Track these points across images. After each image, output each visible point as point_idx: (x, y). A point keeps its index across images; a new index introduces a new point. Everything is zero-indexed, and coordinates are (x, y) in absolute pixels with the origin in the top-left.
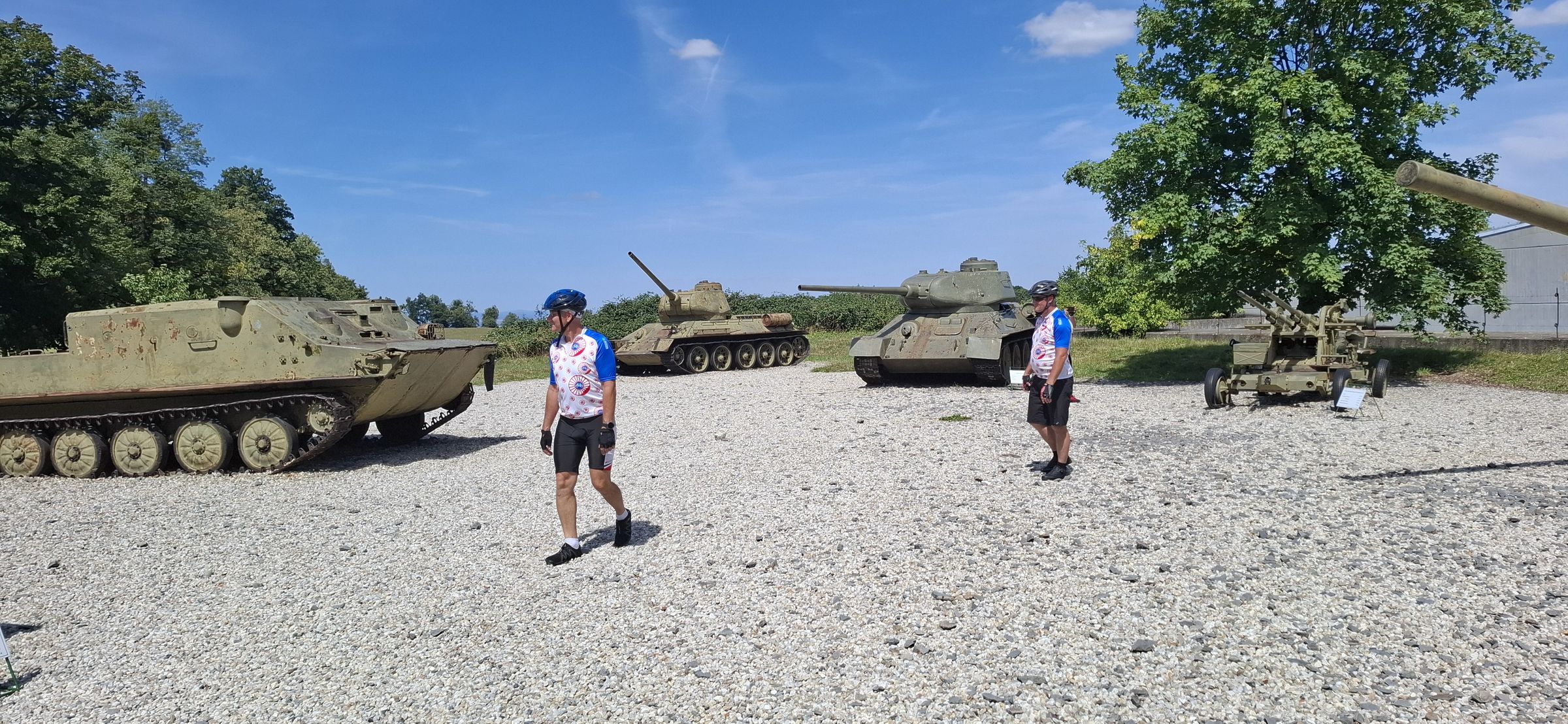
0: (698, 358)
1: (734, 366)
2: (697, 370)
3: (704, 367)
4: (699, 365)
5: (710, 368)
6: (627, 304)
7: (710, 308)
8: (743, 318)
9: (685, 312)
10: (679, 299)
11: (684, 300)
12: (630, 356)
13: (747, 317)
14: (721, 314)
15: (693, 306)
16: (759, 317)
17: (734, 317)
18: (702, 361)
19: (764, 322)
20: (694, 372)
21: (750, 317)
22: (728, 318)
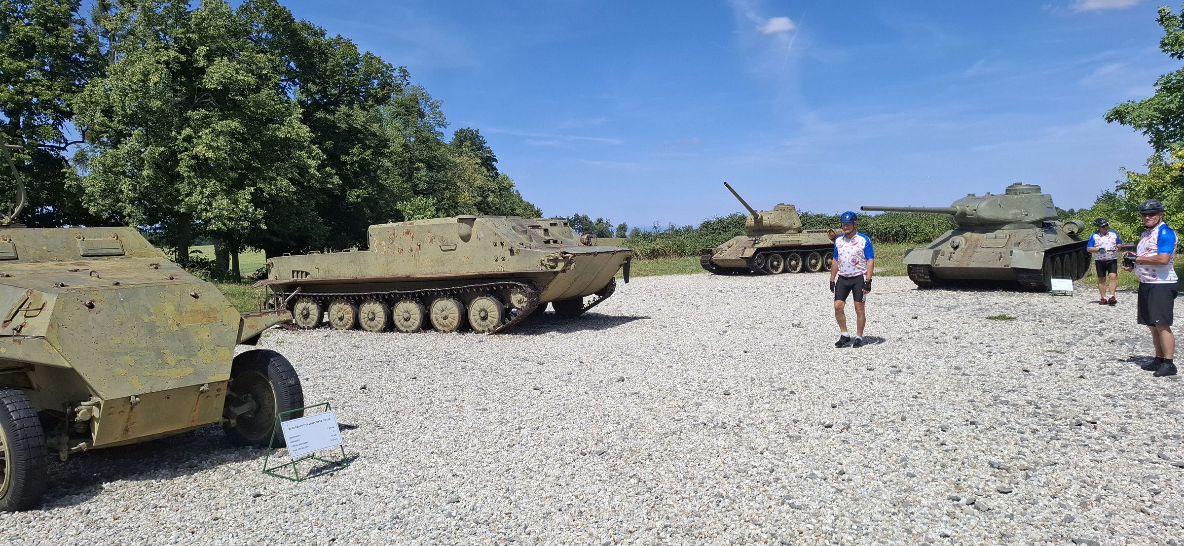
0: (775, 263)
1: (804, 270)
2: (774, 272)
3: (780, 270)
4: (776, 268)
5: (785, 271)
6: (721, 221)
7: (786, 224)
8: (812, 232)
9: (766, 227)
10: (762, 218)
11: (765, 218)
12: (723, 260)
13: (815, 232)
14: (794, 229)
15: (773, 223)
16: (826, 231)
17: (804, 231)
18: (779, 265)
19: (829, 235)
20: (772, 274)
21: (818, 232)
22: (800, 232)
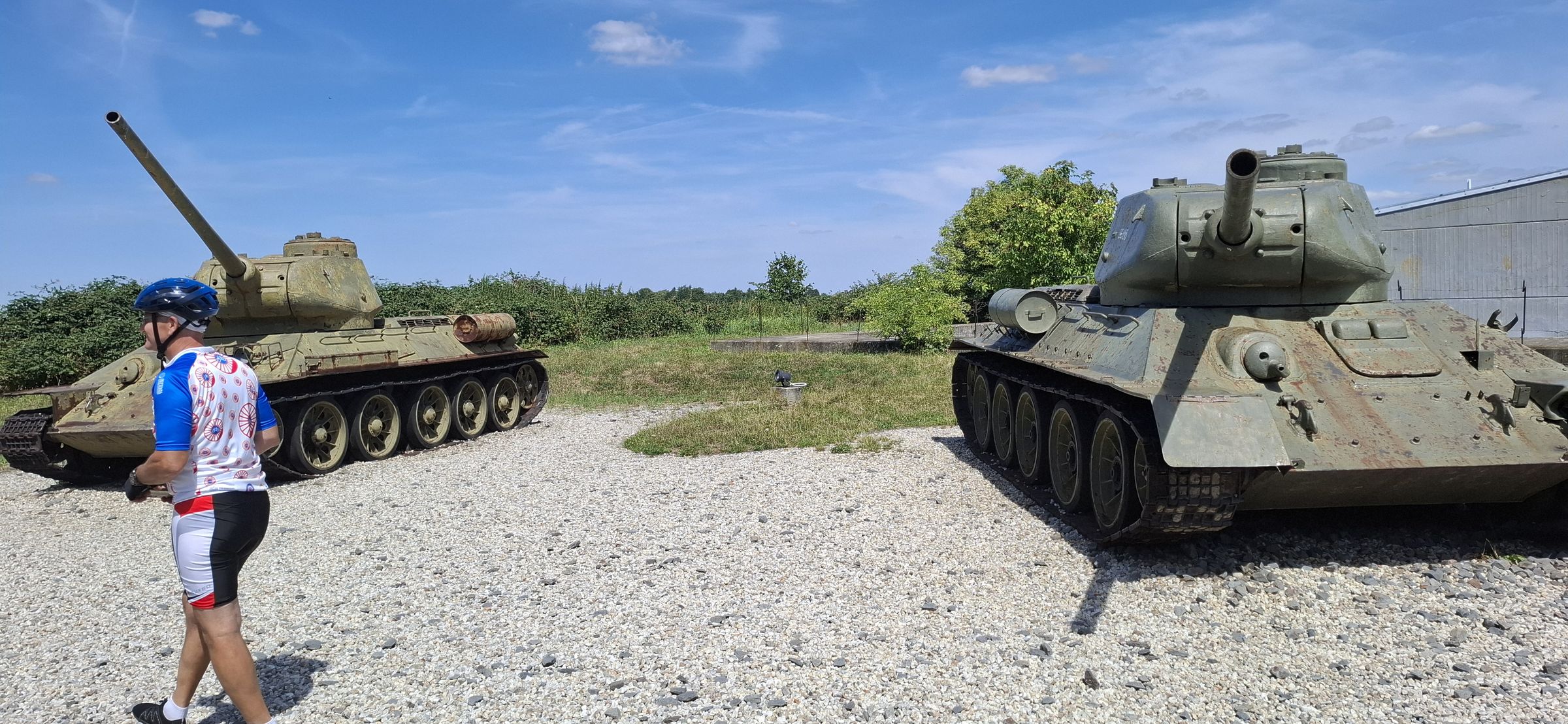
0: (321, 433)
1: (410, 443)
2: (317, 464)
3: (336, 454)
4: (322, 451)
5: (352, 455)
7: (340, 298)
8: (411, 323)
9: (273, 308)
10: (256, 277)
11: (269, 277)
13: (419, 323)
14: (366, 316)
15: (297, 293)
16: (445, 322)
17: (389, 322)
18: (331, 438)
20: (311, 473)
21: (427, 323)
22: (379, 324)
